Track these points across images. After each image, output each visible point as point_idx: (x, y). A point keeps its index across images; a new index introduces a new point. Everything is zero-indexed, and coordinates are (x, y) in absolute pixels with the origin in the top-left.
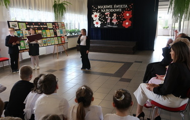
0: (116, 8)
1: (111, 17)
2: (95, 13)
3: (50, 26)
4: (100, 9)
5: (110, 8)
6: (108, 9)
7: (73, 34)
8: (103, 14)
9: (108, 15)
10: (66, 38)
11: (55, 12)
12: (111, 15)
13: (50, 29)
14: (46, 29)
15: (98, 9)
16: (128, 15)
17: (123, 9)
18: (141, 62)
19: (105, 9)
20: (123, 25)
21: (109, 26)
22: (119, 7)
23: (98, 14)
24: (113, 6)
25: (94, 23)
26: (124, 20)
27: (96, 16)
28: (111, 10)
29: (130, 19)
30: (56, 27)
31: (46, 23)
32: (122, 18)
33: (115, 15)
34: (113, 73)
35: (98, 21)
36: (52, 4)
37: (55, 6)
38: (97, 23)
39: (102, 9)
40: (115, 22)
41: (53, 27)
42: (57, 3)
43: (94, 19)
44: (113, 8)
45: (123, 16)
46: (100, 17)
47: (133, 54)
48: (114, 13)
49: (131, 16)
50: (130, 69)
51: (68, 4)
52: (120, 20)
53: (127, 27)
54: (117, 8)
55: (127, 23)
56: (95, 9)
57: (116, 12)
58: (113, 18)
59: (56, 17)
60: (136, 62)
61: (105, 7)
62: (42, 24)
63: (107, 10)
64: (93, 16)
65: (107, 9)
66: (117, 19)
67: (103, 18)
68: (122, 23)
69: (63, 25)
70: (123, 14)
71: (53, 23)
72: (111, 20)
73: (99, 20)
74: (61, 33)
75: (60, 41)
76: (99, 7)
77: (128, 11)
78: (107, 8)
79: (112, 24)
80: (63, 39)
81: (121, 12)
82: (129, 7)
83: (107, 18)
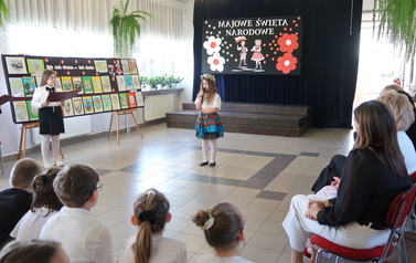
0: (260, 27)
1: (250, 48)
2: (211, 39)
3: (102, 67)
4: (223, 30)
5: (247, 27)
6: (242, 28)
7: (159, 87)
8: (230, 40)
9: (243, 43)
10: (139, 95)
11: (115, 34)
12: (250, 42)
13: (101, 74)
14: (92, 73)
15: (218, 29)
16: (289, 42)
17: (278, 30)
18: (317, 155)
19: (236, 29)
20: (278, 67)
21: (245, 69)
22: (267, 25)
23: (218, 41)
24: (254, 23)
25: (210, 60)
26: (281, 54)
27: (213, 45)
28: (249, 32)
29: (294, 54)
30: (115, 69)
31: (92, 60)
32: (275, 50)
33: (258, 42)
34: (245, 178)
35: (217, 56)
36: (108, 16)
37: (115, 21)
38: (216, 62)
39: (228, 28)
41: (109, 69)
42: (121, 14)
43: (209, 52)
44: (254, 27)
45: (278, 46)
46: (223, 48)
47: (301, 134)
48: (255, 37)
49: (297, 46)
50: (286, 170)
51: (147, 17)
52: (271, 55)
53: (286, 72)
54: (264, 27)
55: (287, 63)
56: (211, 30)
57: (260, 37)
58: (254, 49)
59: (118, 47)
60: (303, 154)
61: (234, 23)
62: (83, 61)
63: (240, 32)
64: (206, 45)
65: (240, 29)
66: (263, 52)
67: (230, 50)
68: (276, 62)
69: (133, 65)
70: (276, 40)
71: (110, 61)
72: (250, 54)
73: (222, 55)
74: (129, 83)
75: (125, 102)
76: (221, 24)
77: (290, 33)
78: (240, 27)
79: (251, 64)
80: (131, 97)
81: (273, 37)
82: (291, 24)
83: (239, 49)
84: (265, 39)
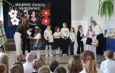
0: (34, 6)
1: (30, 15)
2: (12, 11)
4: (18, 7)
5: (28, 6)
6: (27, 7)
8: (21, 11)
9: (27, 13)
12: (30, 12)
15: (15, 7)
16: (46, 13)
17: (42, 8)
19: (24, 7)
20: (43, 23)
22: (37, 6)
23: (16, 12)
24: (32, 5)
25: (12, 20)
26: (43, 17)
27: (13, 14)
28: (30, 8)
29: (49, 17)
32: (41, 16)
33: (34, 13)
35: (15, 18)
38: (15, 21)
39: (20, 6)
40: (34, 20)
43: (12, 16)
45: (42, 14)
46: (18, 15)
48: (32, 11)
49: (49, 14)
52: (39, 17)
53: (46, 25)
54: (36, 7)
55: (46, 21)
56: (12, 7)
57: (35, 11)
58: (32, 15)
61: (23, 5)
63: (25, 8)
64: (10, 13)
66: (36, 17)
67: (21, 15)
68: (41, 21)
70: (41, 12)
73: (17, 18)
76: (17, 5)
77: (46, 9)
78: (25, 6)
81: (39, 11)
82: (47, 6)
83: (25, 15)
84: (37, 11)
